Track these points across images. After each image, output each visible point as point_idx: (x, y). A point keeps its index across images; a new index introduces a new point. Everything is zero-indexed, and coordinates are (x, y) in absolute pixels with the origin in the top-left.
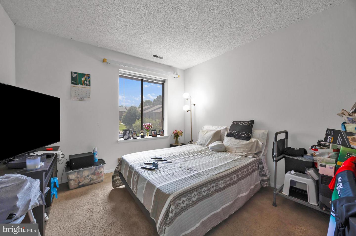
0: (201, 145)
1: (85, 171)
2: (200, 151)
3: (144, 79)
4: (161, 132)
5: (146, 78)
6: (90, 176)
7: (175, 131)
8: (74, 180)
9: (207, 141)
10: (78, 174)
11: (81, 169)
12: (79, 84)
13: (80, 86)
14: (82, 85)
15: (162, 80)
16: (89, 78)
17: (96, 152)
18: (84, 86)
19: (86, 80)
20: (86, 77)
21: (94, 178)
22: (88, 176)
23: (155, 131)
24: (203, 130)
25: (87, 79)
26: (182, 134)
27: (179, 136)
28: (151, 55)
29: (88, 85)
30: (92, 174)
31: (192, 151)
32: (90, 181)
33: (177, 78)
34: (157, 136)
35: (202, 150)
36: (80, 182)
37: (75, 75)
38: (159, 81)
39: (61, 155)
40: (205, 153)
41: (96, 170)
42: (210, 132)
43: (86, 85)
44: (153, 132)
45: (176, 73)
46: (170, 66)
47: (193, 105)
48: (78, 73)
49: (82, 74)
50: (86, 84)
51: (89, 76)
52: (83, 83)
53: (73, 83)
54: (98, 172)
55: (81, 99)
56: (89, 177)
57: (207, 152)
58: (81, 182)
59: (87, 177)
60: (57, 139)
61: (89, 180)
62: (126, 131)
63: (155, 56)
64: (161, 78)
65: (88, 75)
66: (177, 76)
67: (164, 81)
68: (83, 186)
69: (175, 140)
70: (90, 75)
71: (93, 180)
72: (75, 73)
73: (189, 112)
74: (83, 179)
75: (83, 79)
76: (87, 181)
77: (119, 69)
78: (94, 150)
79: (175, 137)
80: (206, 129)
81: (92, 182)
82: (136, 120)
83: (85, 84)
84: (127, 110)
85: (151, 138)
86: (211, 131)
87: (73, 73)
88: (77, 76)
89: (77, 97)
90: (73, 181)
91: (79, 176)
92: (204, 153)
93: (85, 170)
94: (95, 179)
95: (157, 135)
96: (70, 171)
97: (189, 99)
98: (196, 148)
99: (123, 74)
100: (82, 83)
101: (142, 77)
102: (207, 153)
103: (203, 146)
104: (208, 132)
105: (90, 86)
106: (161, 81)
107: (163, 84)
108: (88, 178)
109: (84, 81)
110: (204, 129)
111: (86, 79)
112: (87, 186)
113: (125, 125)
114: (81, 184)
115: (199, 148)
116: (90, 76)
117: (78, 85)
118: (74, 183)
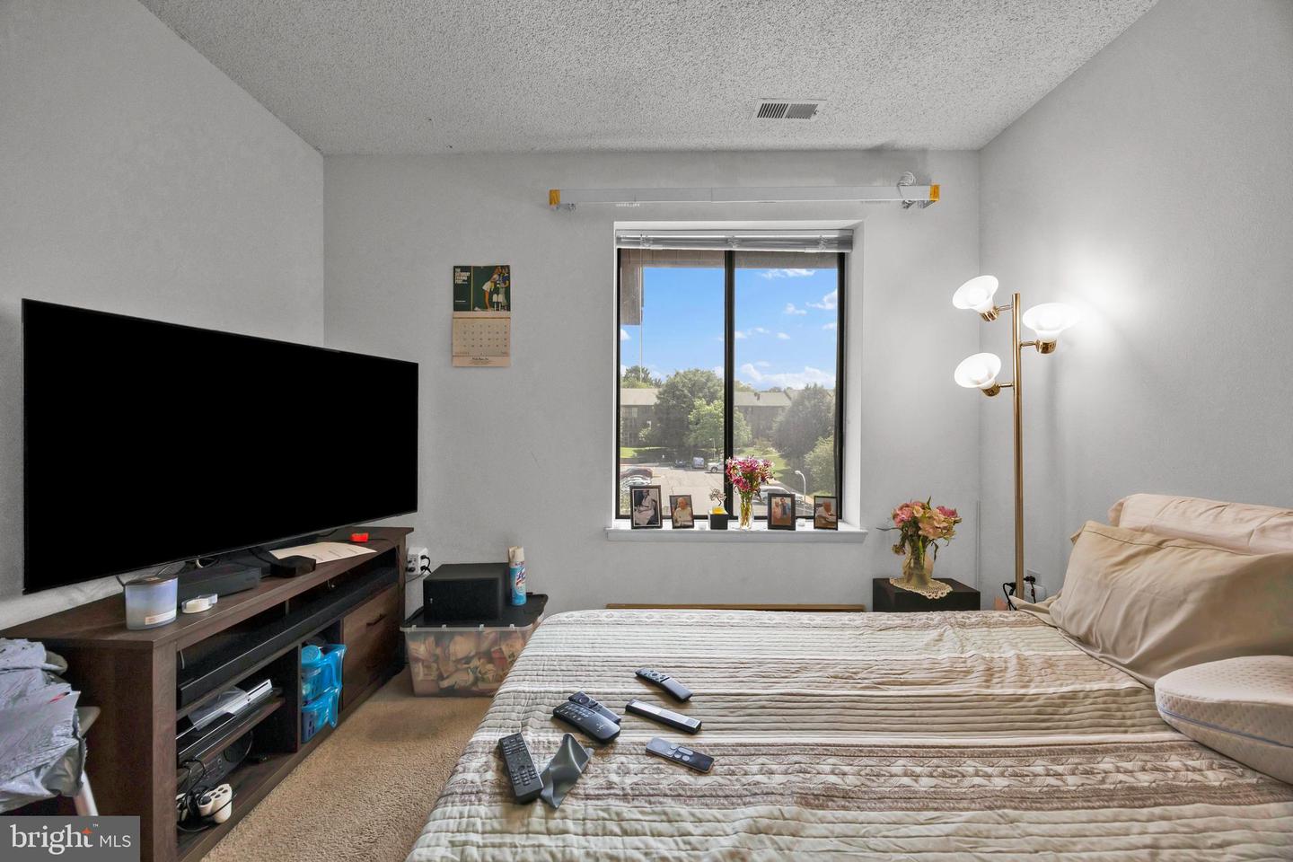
0: (1084, 641)
1: (458, 639)
2: (1049, 713)
3: (735, 248)
4: (820, 505)
5: (743, 242)
6: (475, 663)
7: (901, 509)
8: (423, 664)
9: (1140, 618)
10: (438, 643)
11: (444, 626)
12: (476, 309)
13: (479, 313)
14: (484, 307)
15: (834, 235)
16: (507, 279)
17: (516, 567)
18: (490, 313)
19: (496, 291)
20: (496, 276)
21: (486, 673)
22: (468, 660)
23: (788, 501)
24: (1116, 522)
25: (501, 286)
26: (948, 529)
27: (925, 540)
28: (751, 114)
29: (503, 307)
30: (479, 655)
31: (970, 686)
32: (476, 680)
33: (925, 204)
34: (792, 527)
35: (1073, 696)
36: (441, 677)
37: (465, 276)
38: (815, 243)
39: (423, 557)
40: (1094, 751)
41: (495, 642)
42: (1178, 553)
43: (498, 307)
44: (777, 505)
45: (911, 178)
46: (877, 152)
47: (1032, 356)
48: (474, 267)
49: (485, 267)
50: (498, 303)
51: (504, 272)
52: (487, 301)
53: (457, 308)
54: (503, 653)
55: (479, 362)
56: (472, 665)
57: (1112, 750)
58: (445, 676)
59: (463, 661)
60: (408, 503)
61: (471, 678)
62: (645, 490)
63: (770, 111)
64: (828, 227)
65: (502, 267)
66: (923, 194)
67: (847, 240)
68: (451, 693)
69: (905, 558)
70: (508, 267)
71: (483, 680)
72: (465, 269)
73: (1007, 395)
74: (451, 667)
75: (487, 286)
76: (462, 679)
77: (618, 225)
78: (511, 556)
79: (904, 538)
80: (1144, 522)
81: (482, 686)
82: (820, 438)
83: (492, 304)
84: (790, 398)
85: (758, 533)
86: (1197, 542)
87: (459, 270)
88: (469, 278)
89: (465, 354)
90: (420, 664)
91: (438, 651)
92: (1071, 750)
93: (461, 634)
94: (490, 676)
95: (794, 518)
96: (411, 626)
97: (1004, 318)
98: (1022, 663)
99: (638, 243)
100: (484, 303)
101: (726, 242)
102: (1107, 763)
103: (1097, 654)
104: (1159, 546)
105: (509, 309)
106: (829, 242)
107: (842, 260)
108: (467, 666)
109: (491, 294)
110: (1127, 522)
111: (496, 284)
112: (467, 697)
113: (782, 456)
114: (445, 684)
115: (1050, 664)
116: (509, 273)
117: (473, 310)
118: (425, 675)
